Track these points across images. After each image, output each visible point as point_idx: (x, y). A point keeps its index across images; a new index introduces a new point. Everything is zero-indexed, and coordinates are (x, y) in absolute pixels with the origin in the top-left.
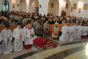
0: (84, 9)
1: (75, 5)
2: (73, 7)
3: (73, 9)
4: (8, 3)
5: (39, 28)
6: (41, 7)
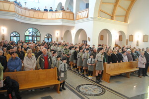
0: (144, 41)
1: (131, 37)
2: (128, 39)
3: (129, 42)
4: (51, 37)
5: (92, 63)
6: (89, 40)
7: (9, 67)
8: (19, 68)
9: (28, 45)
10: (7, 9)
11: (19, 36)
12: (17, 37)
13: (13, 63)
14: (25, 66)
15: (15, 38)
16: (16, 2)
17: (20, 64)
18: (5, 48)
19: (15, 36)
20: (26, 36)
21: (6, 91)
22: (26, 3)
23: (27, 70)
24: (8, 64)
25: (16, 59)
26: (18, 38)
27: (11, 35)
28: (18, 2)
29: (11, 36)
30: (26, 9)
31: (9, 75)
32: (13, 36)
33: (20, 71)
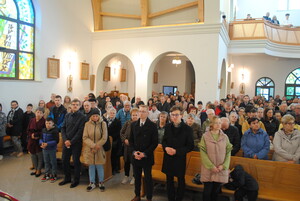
7: (244, 148)
8: (263, 152)
9: (288, 105)
10: (250, 35)
11: (273, 87)
12: (269, 88)
13: (252, 141)
14: (277, 151)
15: (266, 91)
16: (267, 18)
17: (266, 145)
18: (243, 110)
19: (265, 87)
20: (287, 86)
21: (233, 192)
22: (288, 15)
23: (280, 160)
24: (243, 142)
25: (259, 132)
26: (272, 89)
27: (259, 84)
28: (271, 17)
29: (257, 87)
30: (288, 28)
31: (242, 164)
32: (261, 87)
33: (265, 158)
